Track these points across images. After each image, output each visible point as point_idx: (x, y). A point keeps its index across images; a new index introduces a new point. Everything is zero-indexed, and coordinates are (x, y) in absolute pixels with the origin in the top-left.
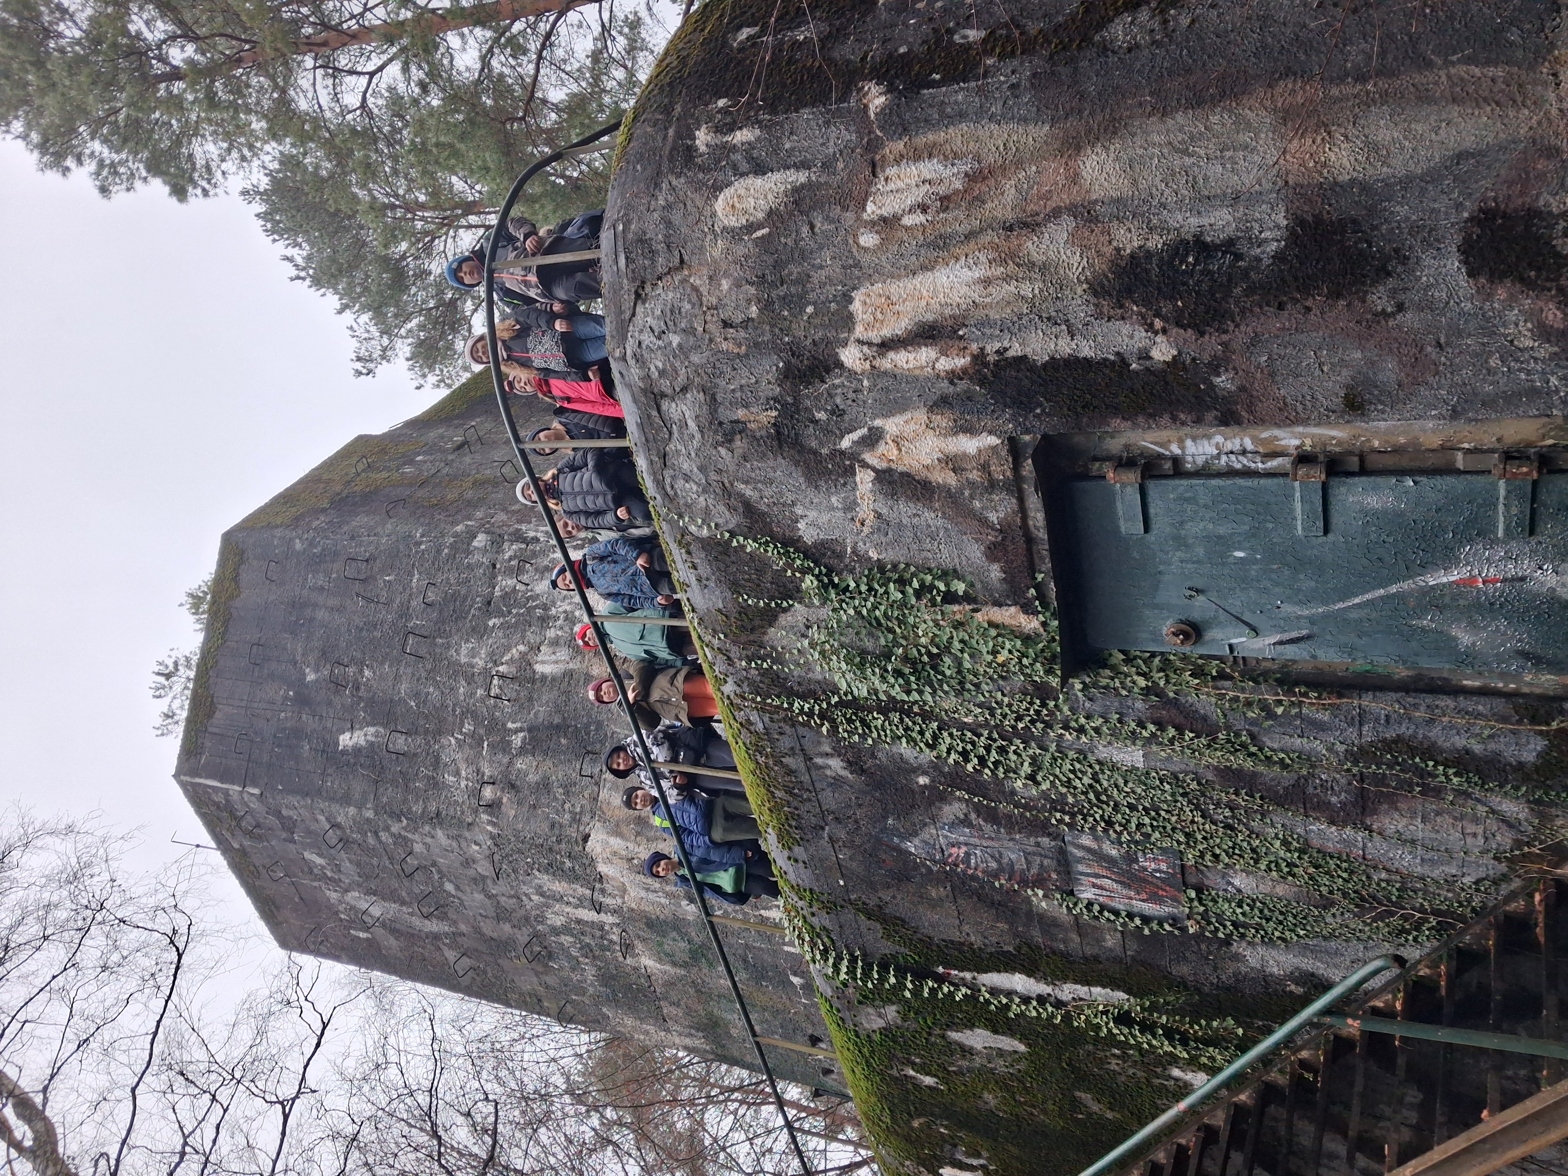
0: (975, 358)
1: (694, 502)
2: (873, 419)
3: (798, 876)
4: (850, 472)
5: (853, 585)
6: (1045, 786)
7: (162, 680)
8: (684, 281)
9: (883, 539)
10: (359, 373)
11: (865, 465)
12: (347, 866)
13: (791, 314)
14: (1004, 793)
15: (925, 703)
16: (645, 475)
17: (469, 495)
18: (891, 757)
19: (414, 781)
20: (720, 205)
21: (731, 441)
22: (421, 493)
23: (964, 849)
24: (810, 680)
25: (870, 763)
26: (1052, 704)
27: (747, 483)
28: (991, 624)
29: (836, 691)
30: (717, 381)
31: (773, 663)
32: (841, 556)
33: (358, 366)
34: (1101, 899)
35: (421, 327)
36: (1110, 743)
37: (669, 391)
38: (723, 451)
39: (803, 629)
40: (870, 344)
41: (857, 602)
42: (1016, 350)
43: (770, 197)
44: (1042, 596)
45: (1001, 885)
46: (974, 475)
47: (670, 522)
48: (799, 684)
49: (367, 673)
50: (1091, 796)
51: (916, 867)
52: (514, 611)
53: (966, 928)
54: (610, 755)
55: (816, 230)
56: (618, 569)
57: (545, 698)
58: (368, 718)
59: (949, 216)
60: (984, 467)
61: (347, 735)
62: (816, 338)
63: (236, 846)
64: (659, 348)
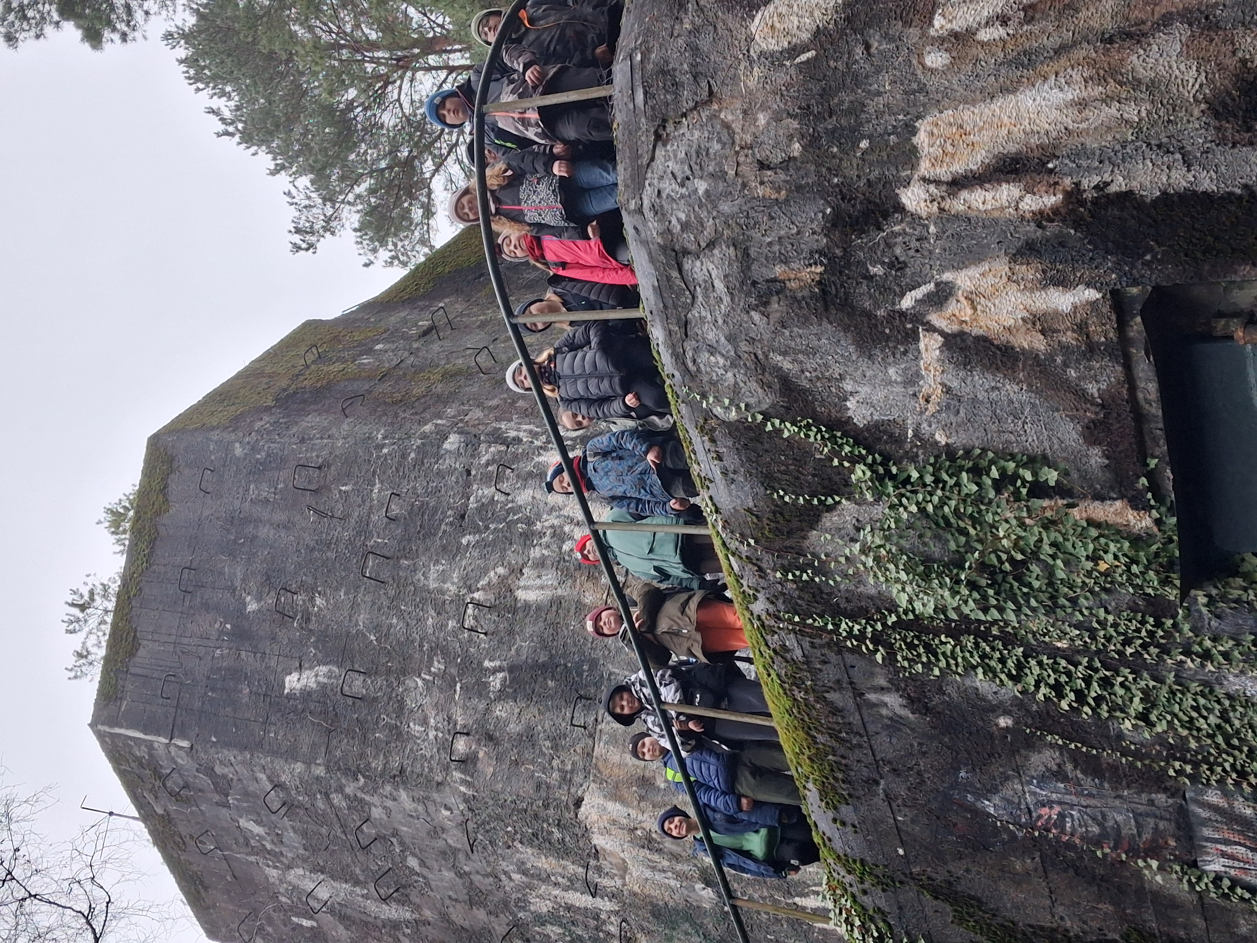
0: (1068, 195)
1: (721, 379)
2: (941, 271)
3: (846, 843)
4: (913, 337)
5: (915, 475)
6: (1160, 728)
7: (76, 611)
8: (714, 117)
9: (953, 419)
10: (297, 248)
11: (931, 329)
12: (291, 837)
13: (842, 151)
14: (1108, 737)
15: (1007, 624)
16: (662, 349)
17: (439, 388)
18: (964, 692)
19: (374, 732)
20: (756, 25)
21: (766, 304)
22: (381, 388)
23: (1057, 809)
24: (860, 595)
25: (936, 700)
26: (1169, 622)
27: (784, 354)
28: (1091, 522)
29: (893, 607)
30: (752, 233)
31: (815, 574)
32: (899, 441)
33: (297, 238)
34: (1233, 872)
35: (372, 191)
36: (1242, 672)
37: (693, 247)
38: (756, 316)
39: (852, 532)
40: (937, 182)
41: (920, 497)
42: (1119, 184)
43: (817, 13)
44: (1155, 487)
45: (1104, 855)
46: (1069, 338)
47: (689, 403)
48: (848, 600)
49: (319, 601)
50: (1220, 739)
51: (996, 832)
52: (492, 526)
53: (1060, 910)
54: (611, 697)
55: (873, 50)
56: (625, 464)
57: (528, 630)
58: (320, 656)
59: (1035, 28)
60: (1081, 328)
61: (295, 676)
62: (872, 177)
63: (160, 811)
64: (682, 196)
